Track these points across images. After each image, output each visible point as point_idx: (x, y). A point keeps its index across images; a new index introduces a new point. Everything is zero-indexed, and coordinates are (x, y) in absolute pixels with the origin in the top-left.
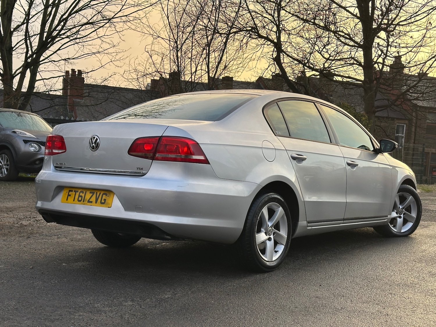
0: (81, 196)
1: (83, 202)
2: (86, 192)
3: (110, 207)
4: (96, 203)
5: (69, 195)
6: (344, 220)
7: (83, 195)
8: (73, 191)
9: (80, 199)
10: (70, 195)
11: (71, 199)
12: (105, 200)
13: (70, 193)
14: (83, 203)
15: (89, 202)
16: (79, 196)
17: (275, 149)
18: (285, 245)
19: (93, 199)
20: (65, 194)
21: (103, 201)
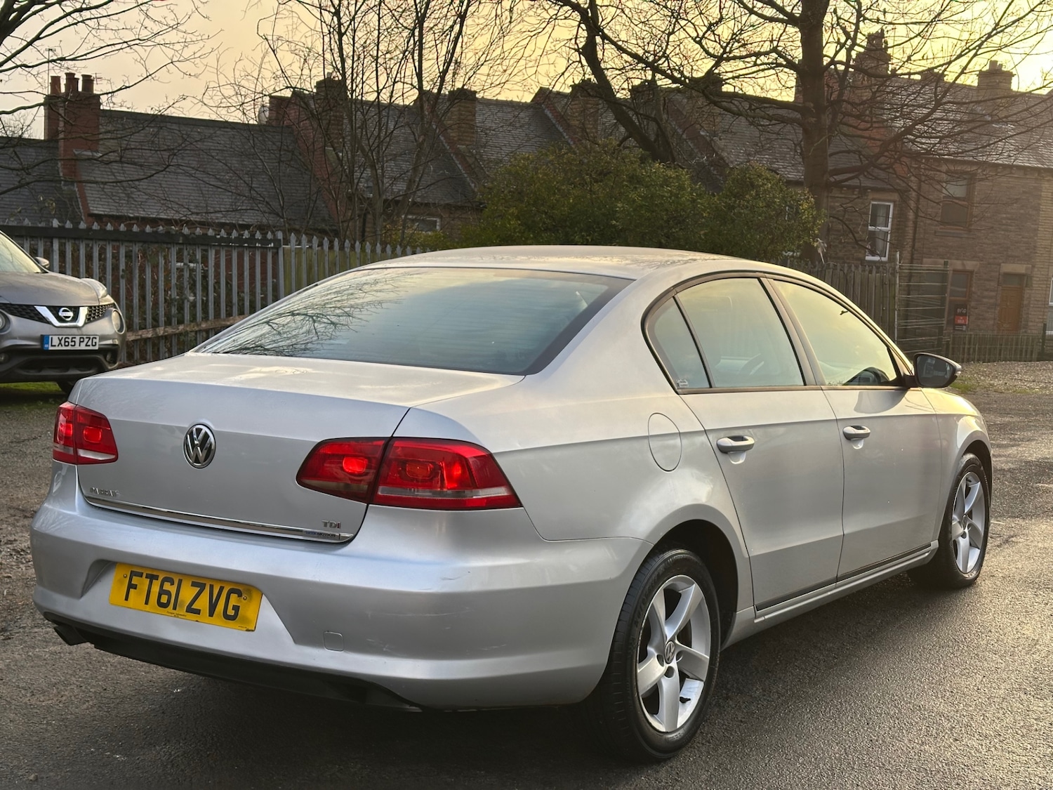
0: (168, 593)
1: (175, 608)
2: (180, 581)
3: (253, 631)
4: (211, 614)
5: (131, 586)
6: (837, 579)
7: (173, 590)
8: (144, 575)
9: (164, 599)
10: (135, 587)
11: (137, 597)
12: (236, 608)
13: (135, 580)
14: (174, 611)
15: (190, 610)
16: (162, 592)
17: (680, 433)
18: (704, 680)
19: (203, 603)
20: (120, 582)
21: (231, 612)
